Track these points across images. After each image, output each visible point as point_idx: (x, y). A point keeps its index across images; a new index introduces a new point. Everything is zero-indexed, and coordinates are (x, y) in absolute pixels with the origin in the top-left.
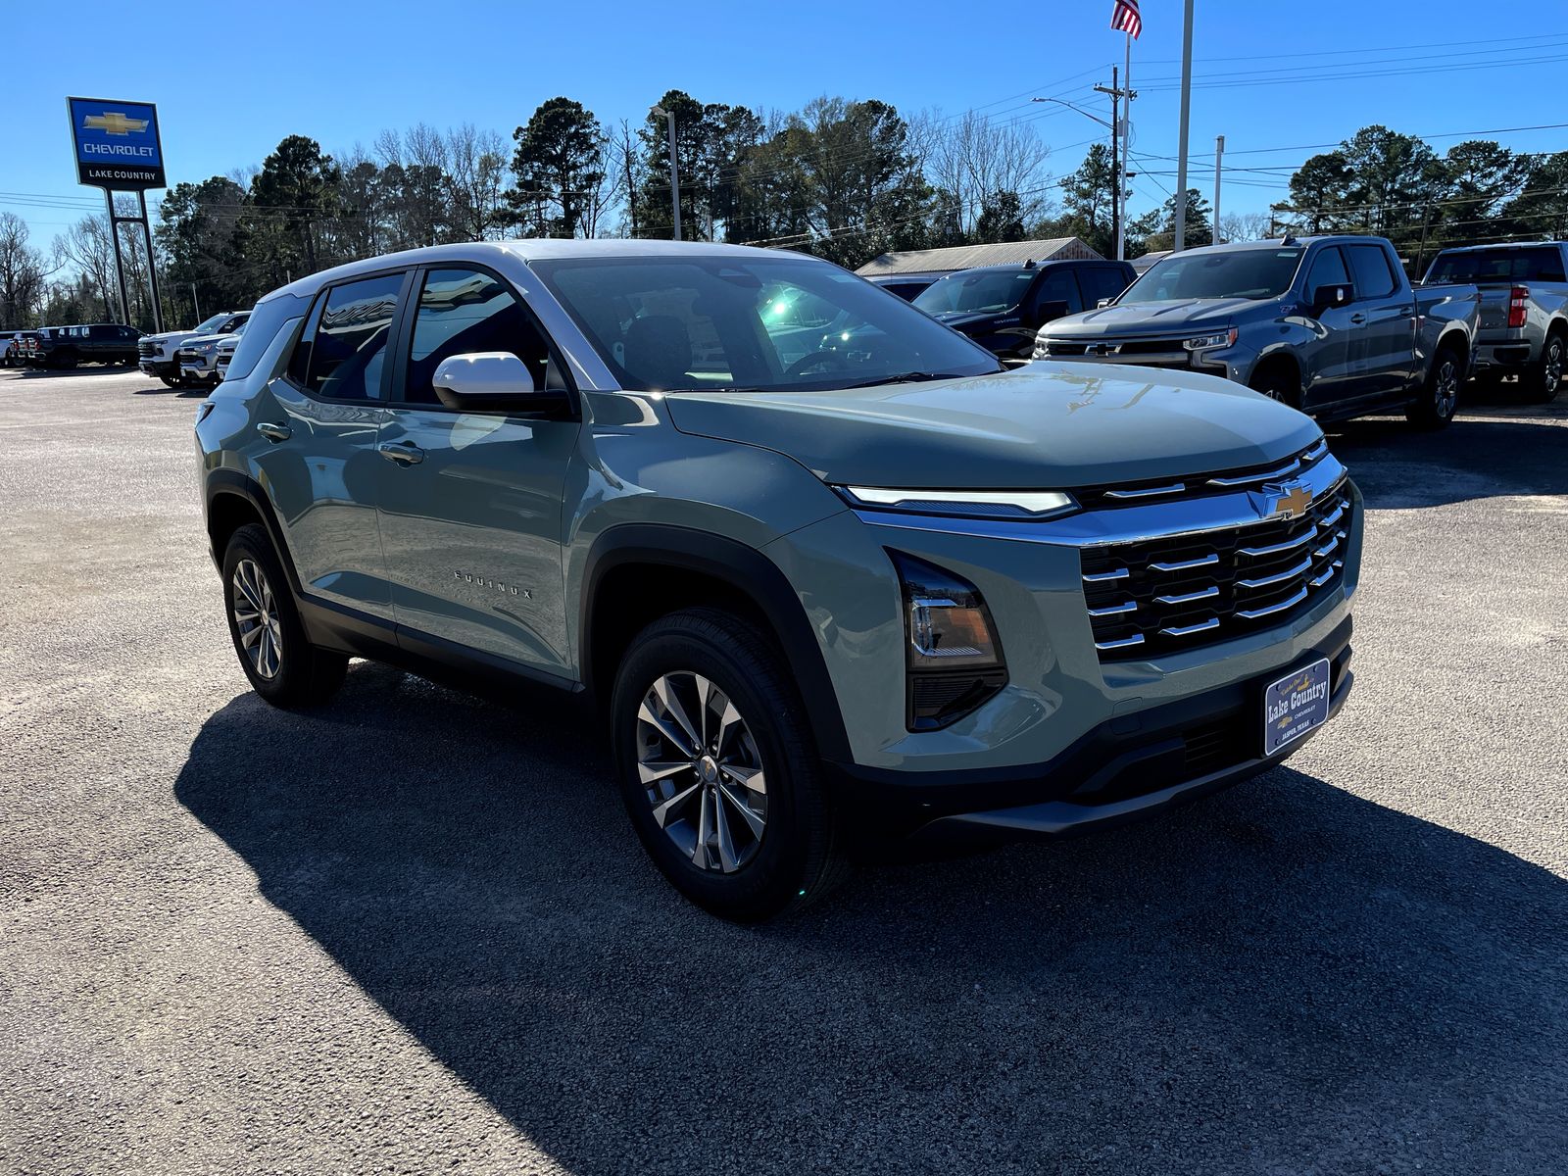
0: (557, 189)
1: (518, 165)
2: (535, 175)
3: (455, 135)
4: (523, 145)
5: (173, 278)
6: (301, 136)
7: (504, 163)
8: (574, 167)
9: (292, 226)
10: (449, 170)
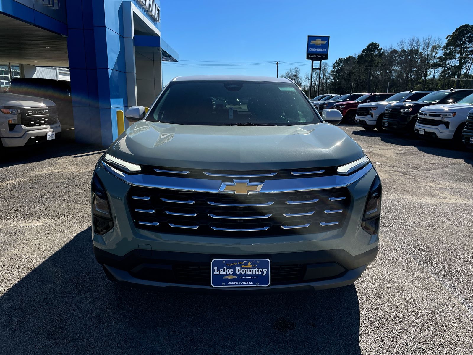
0: (458, 56)
1: (445, 48)
2: (451, 51)
3: (425, 39)
4: (448, 41)
5: (333, 85)
6: (374, 42)
7: (440, 47)
8: (466, 48)
9: (366, 70)
10: (421, 50)
